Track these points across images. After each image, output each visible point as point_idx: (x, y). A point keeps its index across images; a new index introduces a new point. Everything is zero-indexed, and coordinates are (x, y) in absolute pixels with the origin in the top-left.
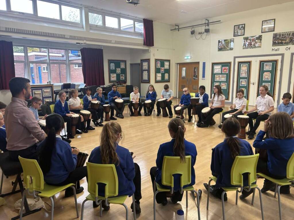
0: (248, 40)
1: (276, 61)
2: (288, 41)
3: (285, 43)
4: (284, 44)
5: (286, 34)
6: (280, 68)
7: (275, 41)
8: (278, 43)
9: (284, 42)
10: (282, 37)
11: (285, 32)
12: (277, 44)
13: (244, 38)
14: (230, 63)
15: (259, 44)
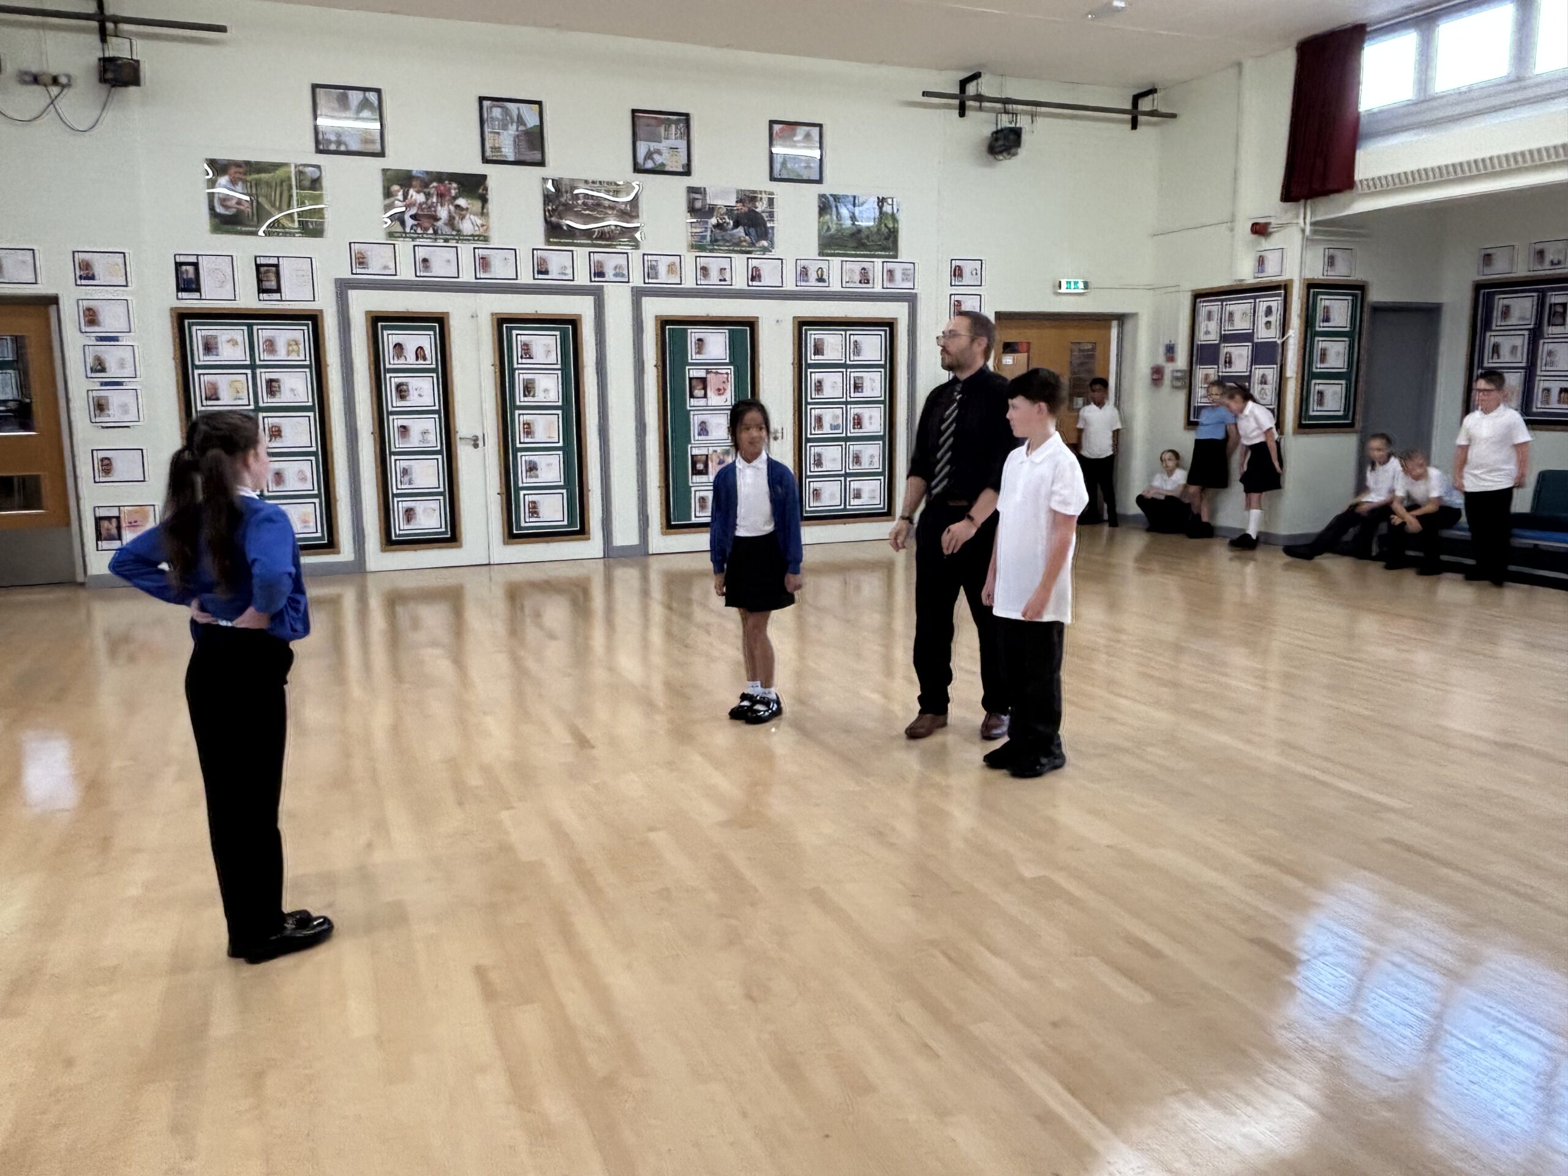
0: (412, 192)
1: (573, 322)
2: (612, 227)
3: (601, 236)
4: (596, 239)
7: (555, 219)
8: (572, 232)
9: (595, 228)
10: (584, 204)
12: (566, 237)
13: (384, 171)
14: (314, 319)
15: (479, 222)
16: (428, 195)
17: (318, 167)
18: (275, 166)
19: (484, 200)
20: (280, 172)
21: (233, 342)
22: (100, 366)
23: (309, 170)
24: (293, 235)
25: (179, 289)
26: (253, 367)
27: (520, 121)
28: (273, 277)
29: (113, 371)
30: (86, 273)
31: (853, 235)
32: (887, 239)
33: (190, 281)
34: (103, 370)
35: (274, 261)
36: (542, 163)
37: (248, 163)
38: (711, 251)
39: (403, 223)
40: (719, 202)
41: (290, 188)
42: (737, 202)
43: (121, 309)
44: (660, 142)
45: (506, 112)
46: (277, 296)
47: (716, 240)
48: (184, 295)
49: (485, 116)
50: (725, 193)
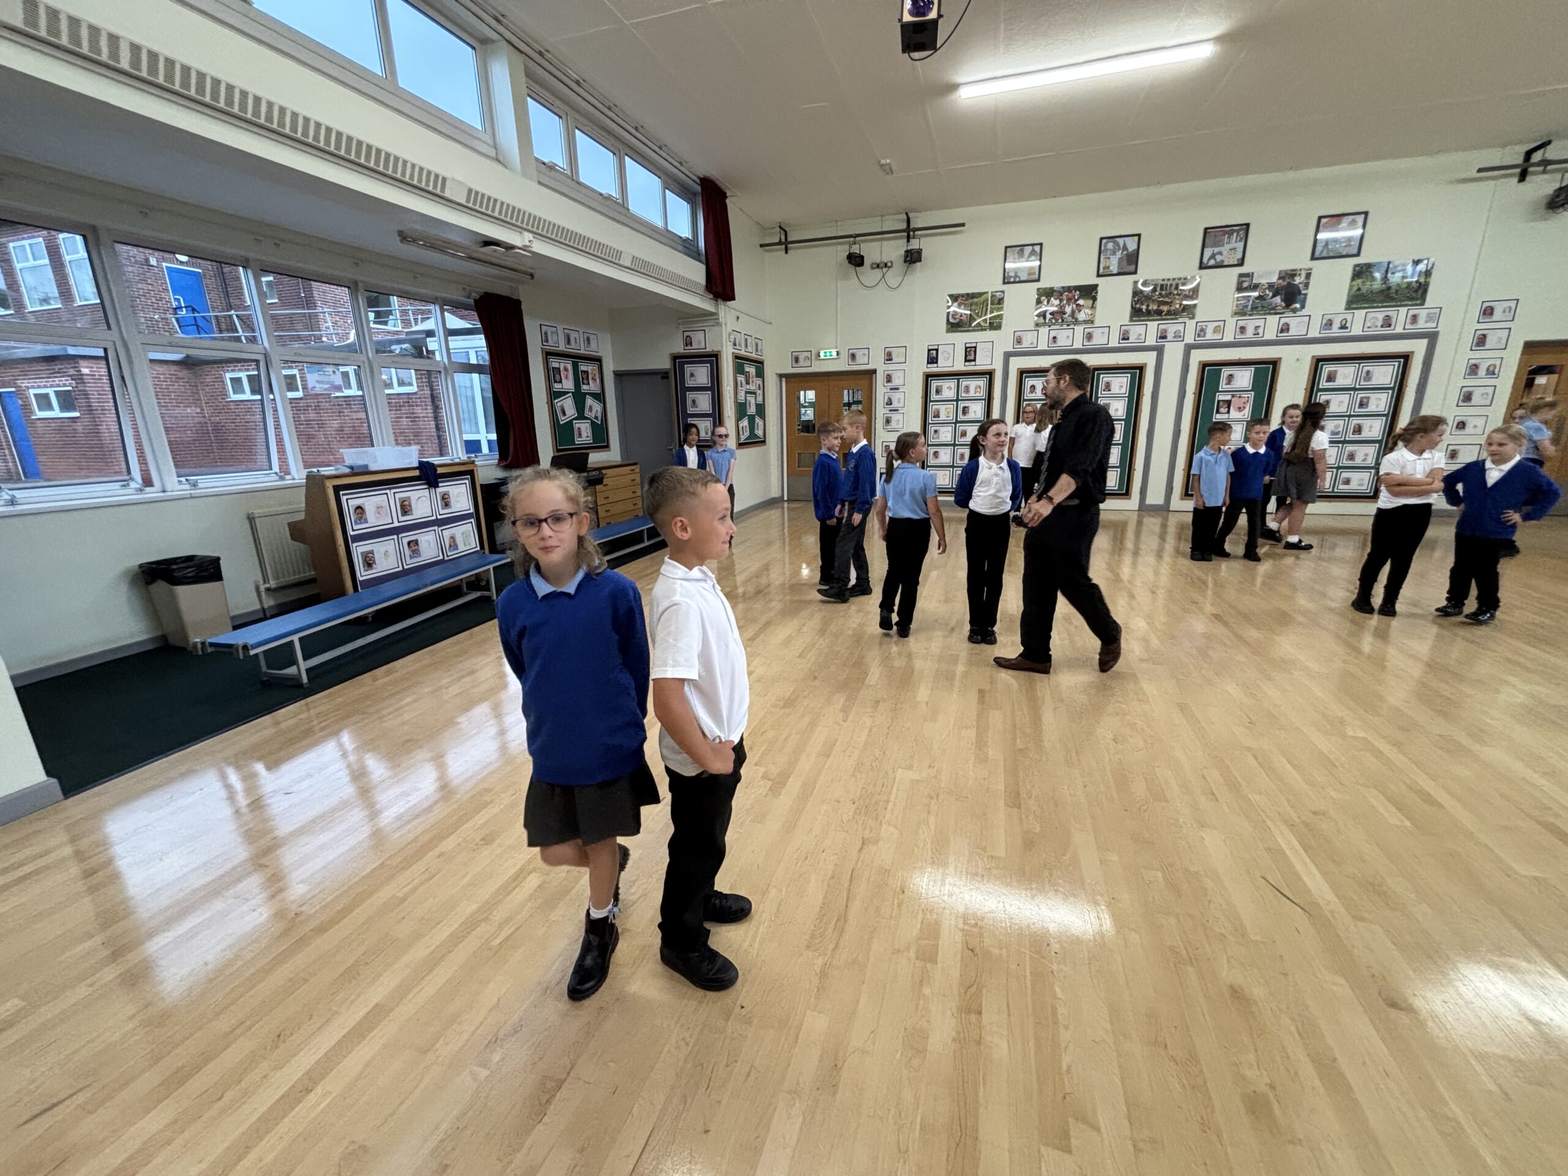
0: (1052, 299)
1: (1141, 368)
2: (1178, 306)
3: (1169, 313)
4: (1166, 315)
5: (1171, 285)
6: (1151, 389)
7: (1138, 306)
8: (1149, 312)
9: (1165, 308)
10: (1160, 294)
11: (1169, 280)
12: (1144, 316)
13: (1038, 289)
14: (990, 374)
15: (1090, 312)
16: (1061, 301)
17: (1003, 292)
18: (981, 294)
19: (1094, 299)
20: (983, 297)
21: (950, 388)
22: (890, 402)
23: (998, 294)
24: (986, 330)
25: (928, 363)
26: (957, 400)
27: (1125, 248)
28: (972, 353)
29: (895, 405)
30: (889, 358)
31: (1382, 291)
32: (1416, 291)
33: (932, 360)
34: (891, 404)
35: (974, 345)
36: (1135, 272)
37: (968, 294)
38: (1250, 315)
39: (1045, 318)
40: (1264, 281)
41: (987, 305)
42: (1279, 278)
43: (901, 374)
44: (1223, 245)
45: (1118, 244)
46: (973, 363)
47: (1257, 308)
48: (929, 366)
49: (1103, 248)
50: (1270, 273)
